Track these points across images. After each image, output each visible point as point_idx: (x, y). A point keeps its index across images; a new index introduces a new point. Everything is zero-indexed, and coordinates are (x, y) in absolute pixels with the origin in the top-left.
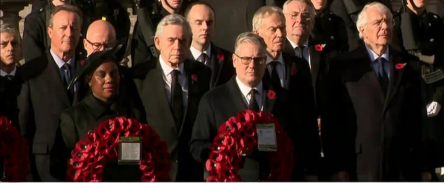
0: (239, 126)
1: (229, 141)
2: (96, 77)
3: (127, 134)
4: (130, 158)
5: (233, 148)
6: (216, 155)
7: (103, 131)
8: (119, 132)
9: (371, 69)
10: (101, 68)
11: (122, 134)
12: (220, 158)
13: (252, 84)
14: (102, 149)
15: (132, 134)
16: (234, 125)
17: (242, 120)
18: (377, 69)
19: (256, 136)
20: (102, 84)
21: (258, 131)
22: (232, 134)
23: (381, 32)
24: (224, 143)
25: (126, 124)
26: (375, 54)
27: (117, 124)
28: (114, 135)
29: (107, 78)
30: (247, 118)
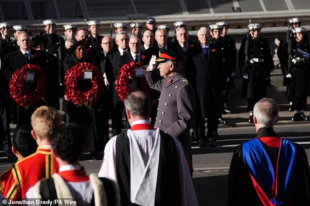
0: (128, 67)
1: (124, 73)
2: (77, 51)
3: (87, 68)
4: (88, 78)
5: (125, 76)
6: (119, 79)
7: (78, 67)
8: (84, 68)
9: (202, 52)
10: (79, 47)
11: (85, 69)
12: (120, 79)
13: (136, 53)
14: (77, 73)
15: (89, 68)
16: (126, 67)
17: (130, 65)
18: (205, 51)
19: (135, 72)
20: (79, 53)
21: (136, 69)
22: (125, 71)
23: (204, 39)
24: (122, 74)
25: (87, 65)
26: (204, 46)
27: (84, 65)
28: (82, 69)
29: (81, 51)
30: (131, 65)
